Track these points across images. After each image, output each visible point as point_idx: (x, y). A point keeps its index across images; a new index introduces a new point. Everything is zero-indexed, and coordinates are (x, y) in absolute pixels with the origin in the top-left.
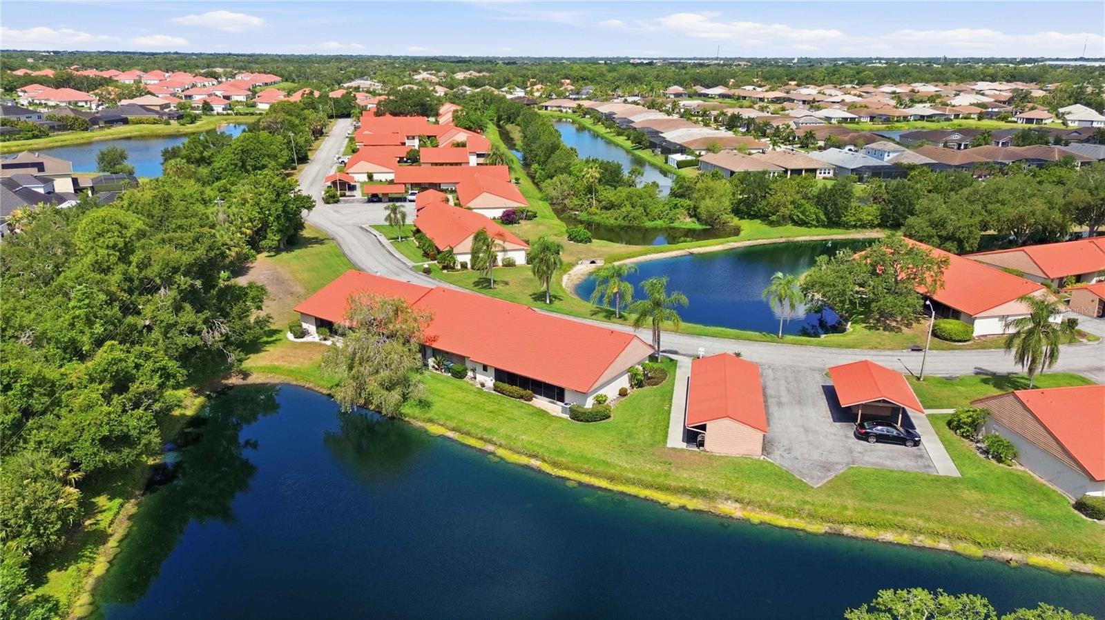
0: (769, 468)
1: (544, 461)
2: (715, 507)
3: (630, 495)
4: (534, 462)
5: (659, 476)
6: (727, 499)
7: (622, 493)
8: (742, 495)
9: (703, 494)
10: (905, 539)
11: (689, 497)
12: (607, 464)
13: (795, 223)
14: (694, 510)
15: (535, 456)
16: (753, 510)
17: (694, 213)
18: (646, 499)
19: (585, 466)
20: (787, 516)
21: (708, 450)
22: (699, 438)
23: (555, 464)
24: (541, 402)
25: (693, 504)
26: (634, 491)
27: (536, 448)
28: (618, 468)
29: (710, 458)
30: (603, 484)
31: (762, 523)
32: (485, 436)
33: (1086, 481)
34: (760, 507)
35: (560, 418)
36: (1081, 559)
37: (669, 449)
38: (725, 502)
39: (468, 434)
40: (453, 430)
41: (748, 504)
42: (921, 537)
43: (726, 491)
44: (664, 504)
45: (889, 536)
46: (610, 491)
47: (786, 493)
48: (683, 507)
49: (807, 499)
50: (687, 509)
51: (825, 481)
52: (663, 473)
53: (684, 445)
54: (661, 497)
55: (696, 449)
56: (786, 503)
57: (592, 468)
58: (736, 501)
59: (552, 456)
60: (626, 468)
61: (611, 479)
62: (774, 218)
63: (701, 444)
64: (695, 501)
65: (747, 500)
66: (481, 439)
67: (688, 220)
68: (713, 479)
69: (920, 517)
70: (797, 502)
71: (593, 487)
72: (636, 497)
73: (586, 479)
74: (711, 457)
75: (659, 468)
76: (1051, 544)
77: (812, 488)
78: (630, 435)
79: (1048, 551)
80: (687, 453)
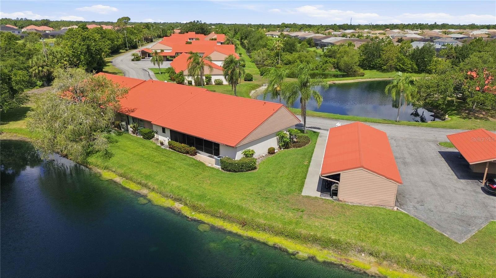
0: (405, 220)
1: (186, 204)
2: (347, 260)
3: (258, 242)
4: (177, 206)
5: (290, 223)
6: (360, 252)
7: (252, 239)
11: (319, 248)
12: (241, 209)
14: (324, 262)
15: (178, 200)
16: (390, 266)
18: (274, 247)
19: (221, 211)
21: (341, 199)
22: (333, 188)
24: (203, 157)
25: (323, 255)
26: (264, 237)
27: (181, 193)
28: (251, 213)
29: (342, 207)
30: (235, 228)
32: (143, 182)
34: (398, 263)
35: (213, 168)
37: (303, 197)
38: (358, 255)
39: (131, 179)
40: (121, 175)
43: (359, 243)
44: (293, 254)
46: (240, 236)
47: (427, 249)
48: (312, 258)
49: (454, 257)
50: (317, 261)
51: (469, 236)
52: (294, 221)
53: (318, 194)
54: (290, 245)
55: (329, 198)
56: (429, 261)
57: (227, 212)
59: (193, 200)
60: (258, 214)
63: (335, 193)
64: (325, 251)
65: (383, 254)
67: (333, 70)
68: (346, 229)
70: (442, 259)
72: (265, 244)
73: (219, 223)
74: (344, 206)
75: (291, 215)
77: (456, 243)
78: (269, 184)
80: (321, 202)
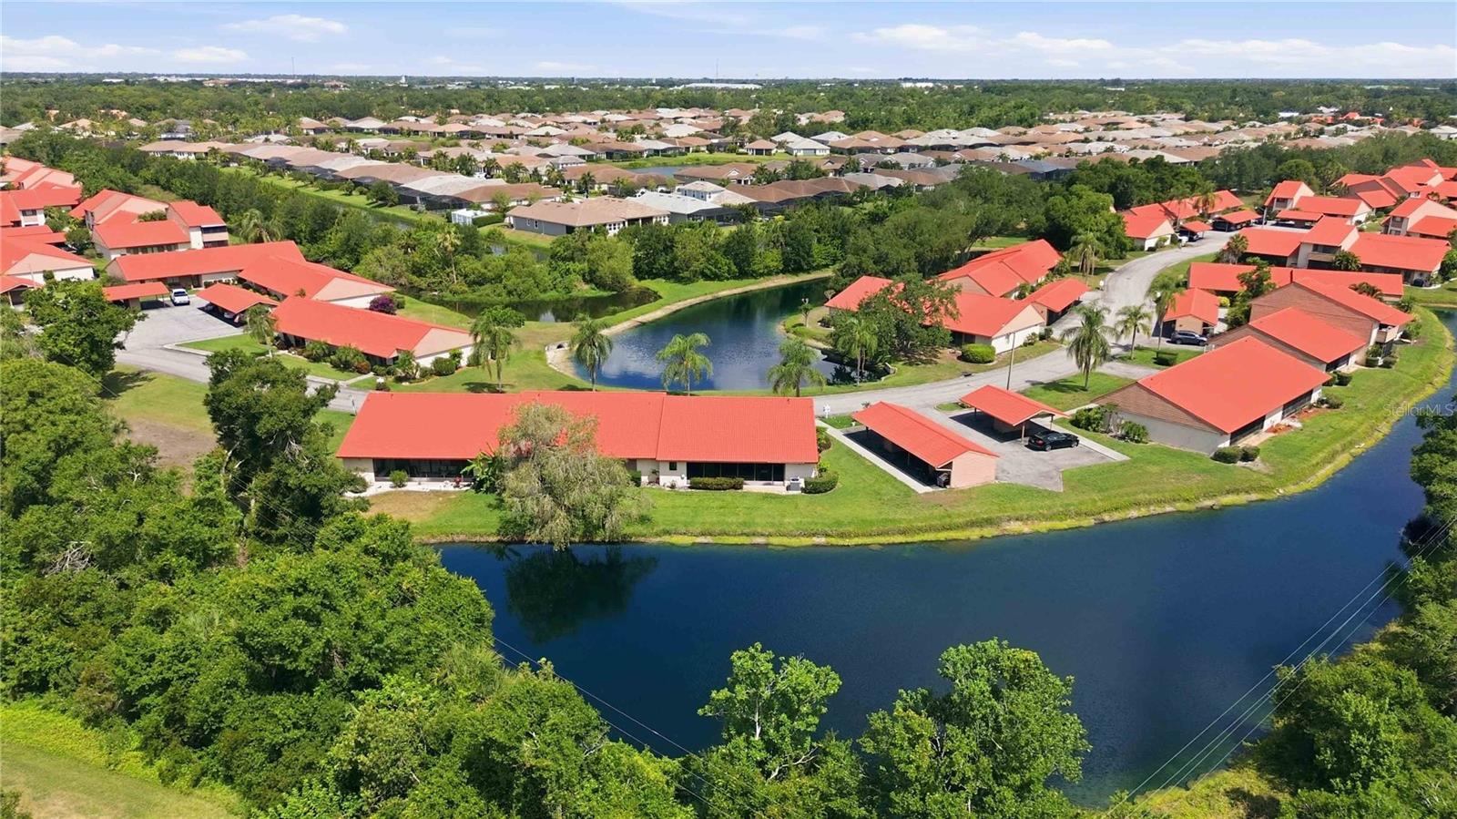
1: (828, 536)
2: (1005, 529)
3: (933, 541)
4: (820, 540)
5: (944, 517)
6: (1009, 521)
7: (925, 542)
8: (1019, 513)
9: (989, 522)
10: (1143, 512)
11: (979, 529)
13: (707, 277)
14: (994, 537)
15: (814, 534)
16: (1035, 523)
17: (591, 277)
19: (874, 528)
20: (1061, 520)
23: (842, 535)
24: (754, 486)
25: (989, 532)
27: (812, 527)
28: (903, 521)
31: (1050, 530)
32: (744, 531)
33: (1216, 436)
34: (1038, 519)
36: (1247, 492)
37: (924, 494)
38: (1010, 523)
39: (724, 533)
40: (703, 534)
41: (1027, 519)
42: (1152, 508)
43: (1003, 514)
44: (967, 540)
45: (1134, 513)
48: (983, 537)
49: (1063, 502)
50: (989, 538)
51: (1061, 485)
56: (1053, 510)
58: (1017, 519)
60: (910, 520)
61: (903, 533)
62: (686, 274)
64: (987, 529)
65: (1025, 517)
66: (742, 534)
67: (586, 287)
68: (985, 507)
69: (1144, 492)
70: (1059, 507)
71: (894, 544)
72: (938, 541)
76: (1227, 487)
77: (1058, 493)
78: (877, 493)
79: (1228, 492)
